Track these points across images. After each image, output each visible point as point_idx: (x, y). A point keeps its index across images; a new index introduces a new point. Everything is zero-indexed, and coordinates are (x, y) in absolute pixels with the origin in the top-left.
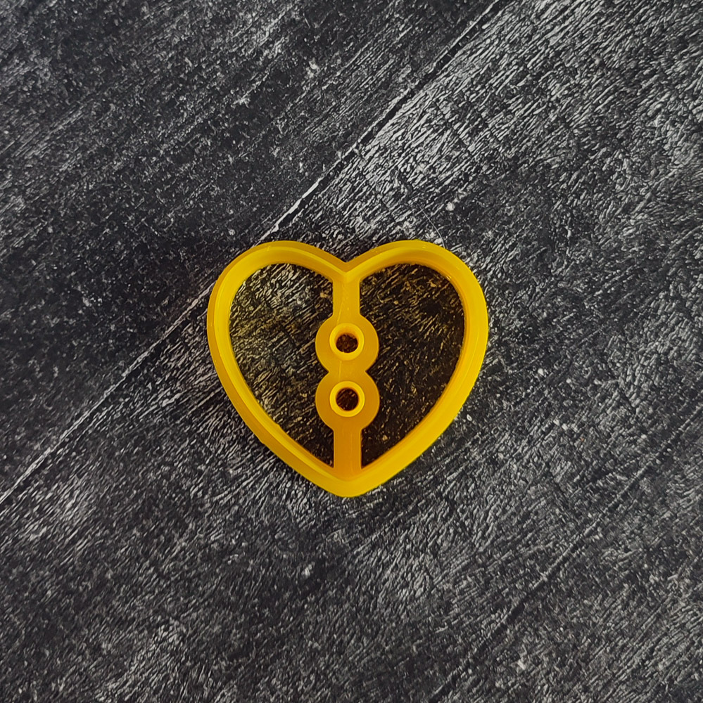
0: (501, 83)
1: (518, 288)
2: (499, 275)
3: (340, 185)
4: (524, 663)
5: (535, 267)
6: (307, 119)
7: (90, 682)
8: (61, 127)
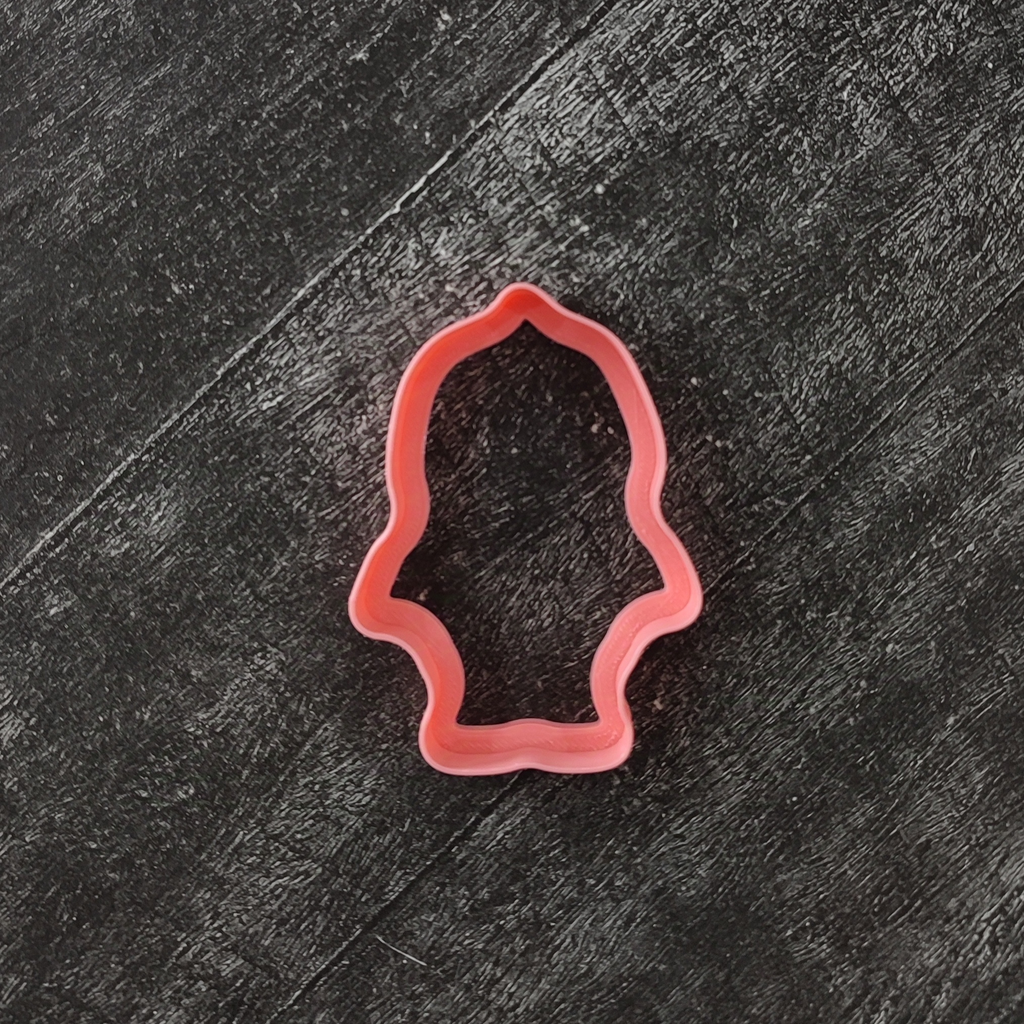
0: (665, 43)
1: (672, 285)
2: (652, 270)
3: (474, 160)
4: (661, 703)
5: (694, 261)
6: (435, 80)
7: (179, 711)
8: (146, 83)
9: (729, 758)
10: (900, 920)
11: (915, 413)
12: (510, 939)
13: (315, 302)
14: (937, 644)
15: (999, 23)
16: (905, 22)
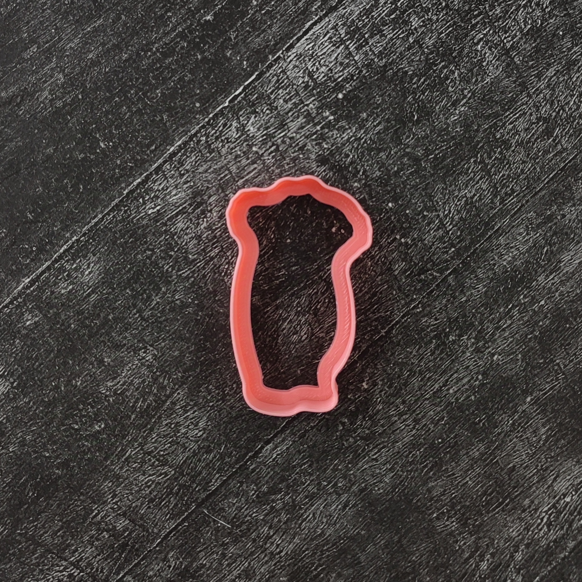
0: (379, 15)
1: (380, 150)
2: (369, 142)
3: (270, 78)
4: (367, 384)
5: (392, 138)
6: (251, 32)
7: (97, 381)
8: (89, 29)
9: (404, 417)
10: (497, 510)
11: (514, 226)
12: (278, 514)
13: (180, 154)
14: (522, 356)
15: (566, 10)
16: (514, 8)
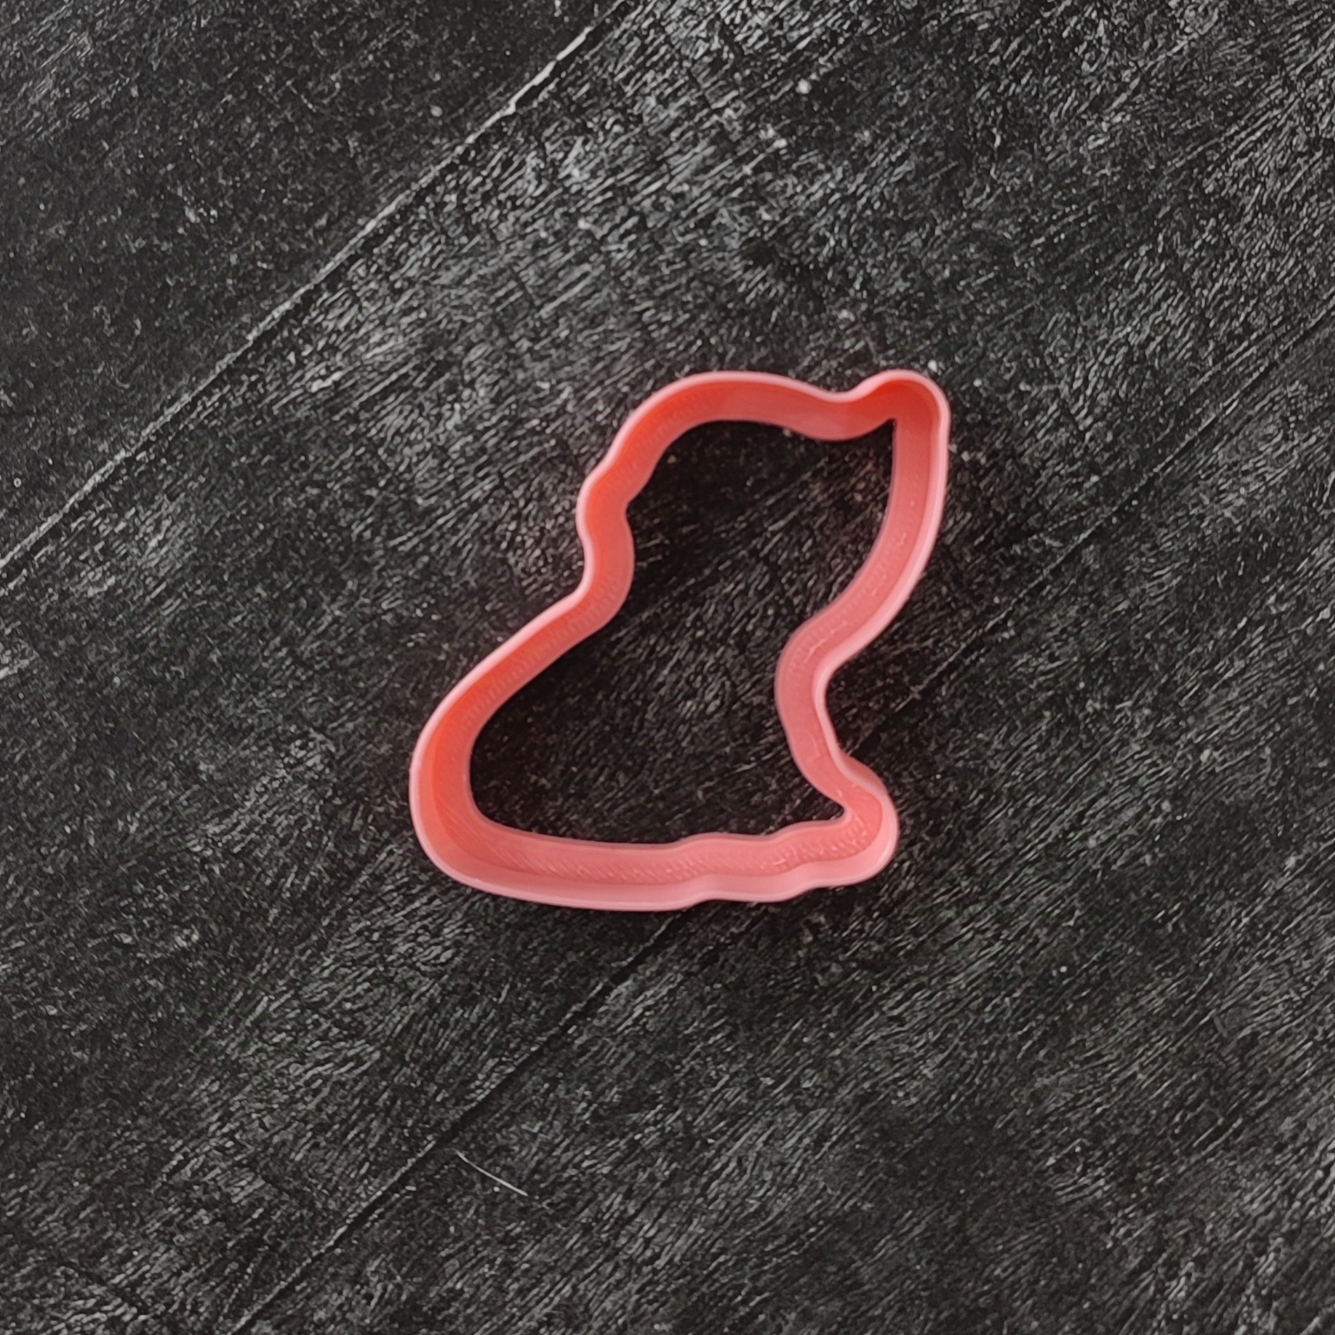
1: (905, 227)
2: (877, 205)
3: (623, 41)
5: (937, 195)
7: (180, 821)
9: (971, 909)
10: (1211, 1148)
11: (1250, 419)
12: (648, 1161)
13: (391, 239)
14: (1274, 751)
